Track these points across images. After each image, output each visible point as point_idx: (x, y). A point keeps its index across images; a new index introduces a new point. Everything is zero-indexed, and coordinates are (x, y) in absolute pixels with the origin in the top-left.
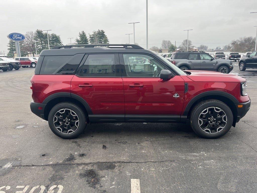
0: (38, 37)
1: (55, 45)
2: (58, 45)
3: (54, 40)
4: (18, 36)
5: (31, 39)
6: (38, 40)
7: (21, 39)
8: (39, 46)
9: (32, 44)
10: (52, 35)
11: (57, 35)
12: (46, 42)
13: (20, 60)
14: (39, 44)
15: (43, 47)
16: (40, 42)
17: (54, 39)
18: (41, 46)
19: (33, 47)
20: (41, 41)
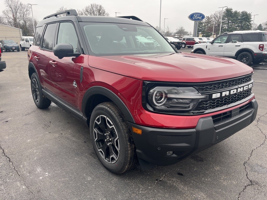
0: (225, 16)
1: (244, 24)
2: (246, 25)
3: (243, 19)
4: (198, 16)
5: (218, 18)
6: (225, 19)
7: (200, 19)
8: (225, 26)
9: (218, 24)
10: (242, 13)
11: (248, 13)
12: (233, 21)
13: (186, 40)
14: (225, 24)
15: (229, 27)
16: (227, 21)
17: (244, 17)
18: (227, 26)
19: (218, 28)
20: (229, 20)
